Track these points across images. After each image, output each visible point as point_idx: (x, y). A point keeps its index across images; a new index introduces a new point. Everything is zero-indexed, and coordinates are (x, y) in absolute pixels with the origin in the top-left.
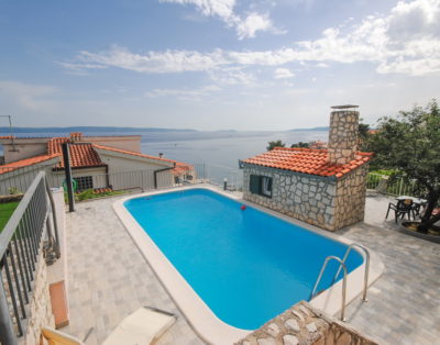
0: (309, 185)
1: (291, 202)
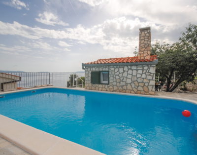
0: (137, 70)
1: (124, 84)
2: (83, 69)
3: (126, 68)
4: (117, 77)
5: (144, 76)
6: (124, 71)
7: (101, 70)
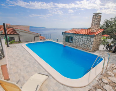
0: (85, 38)
1: (79, 44)
2: (63, 34)
3: (80, 37)
4: (76, 40)
5: (88, 42)
6: (79, 38)
7: (70, 36)
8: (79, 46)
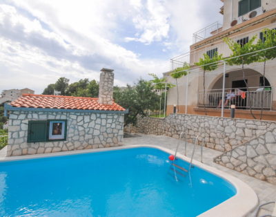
0: (107, 119)
1: (90, 136)
4: (80, 128)
5: (113, 126)
7: (51, 117)
8: (91, 142)
